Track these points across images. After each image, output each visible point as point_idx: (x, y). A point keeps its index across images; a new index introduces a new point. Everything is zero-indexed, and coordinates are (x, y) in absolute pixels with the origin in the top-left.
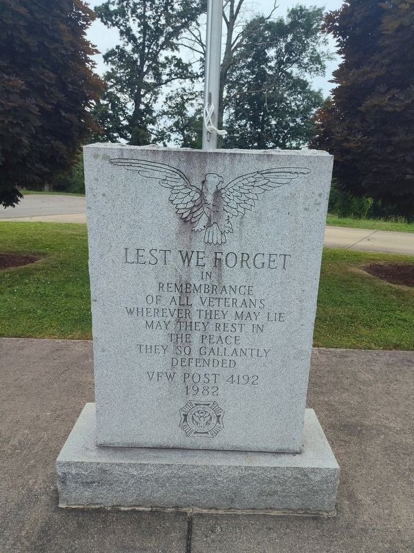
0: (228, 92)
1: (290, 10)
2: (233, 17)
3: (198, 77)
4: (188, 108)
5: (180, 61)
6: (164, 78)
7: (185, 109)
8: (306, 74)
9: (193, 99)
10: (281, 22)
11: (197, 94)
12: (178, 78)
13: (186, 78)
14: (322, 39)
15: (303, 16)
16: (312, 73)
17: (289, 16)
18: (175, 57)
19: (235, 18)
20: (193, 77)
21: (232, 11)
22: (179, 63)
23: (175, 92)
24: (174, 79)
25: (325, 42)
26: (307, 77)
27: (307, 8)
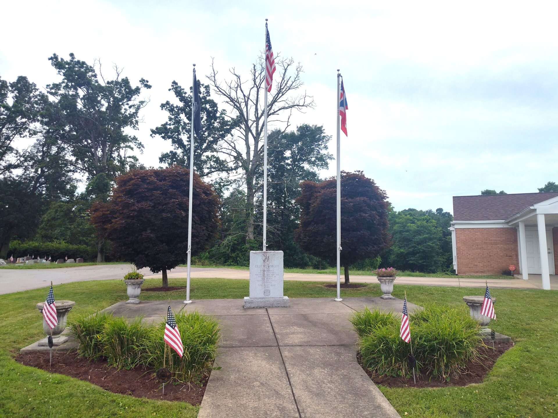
0: (256, 180)
1: (299, 127)
2: (258, 134)
3: (232, 169)
4: (224, 192)
5: (218, 159)
6: (206, 171)
7: (222, 192)
8: (315, 168)
9: (229, 185)
10: (293, 134)
11: (232, 181)
12: (216, 171)
13: (223, 170)
14: (323, 146)
15: (308, 131)
16: (319, 167)
17: (298, 130)
18: (213, 156)
19: (260, 135)
20: (229, 170)
21: (257, 130)
22: (217, 160)
23: (215, 181)
24: (213, 172)
25: (325, 147)
26: (314, 169)
27: (311, 125)
